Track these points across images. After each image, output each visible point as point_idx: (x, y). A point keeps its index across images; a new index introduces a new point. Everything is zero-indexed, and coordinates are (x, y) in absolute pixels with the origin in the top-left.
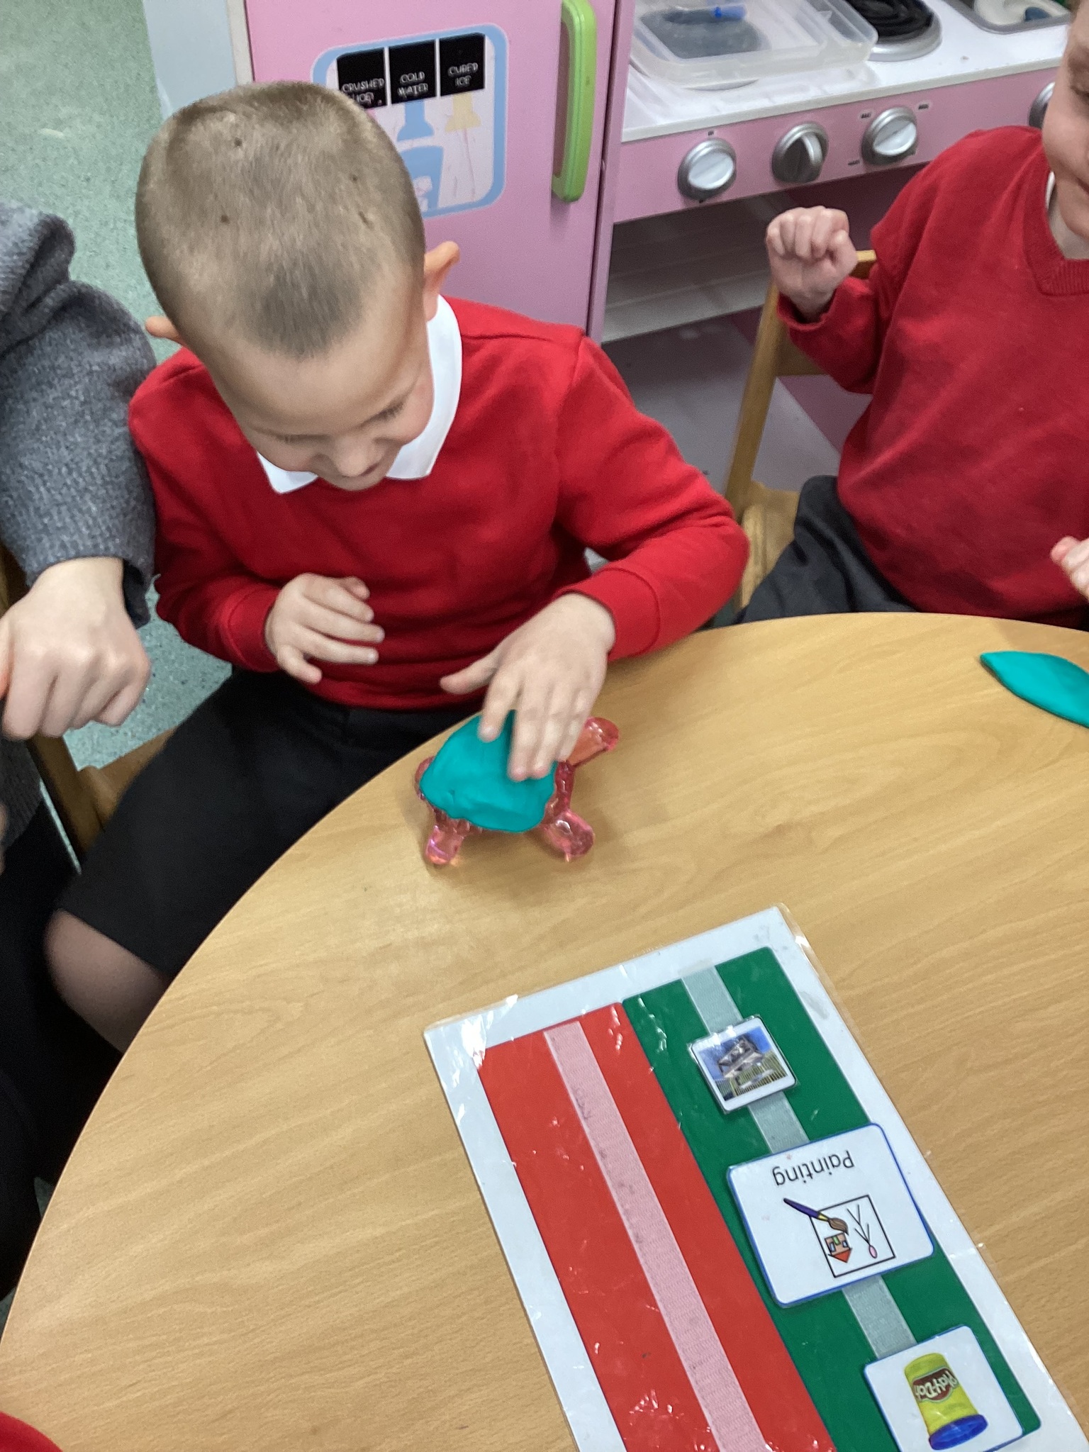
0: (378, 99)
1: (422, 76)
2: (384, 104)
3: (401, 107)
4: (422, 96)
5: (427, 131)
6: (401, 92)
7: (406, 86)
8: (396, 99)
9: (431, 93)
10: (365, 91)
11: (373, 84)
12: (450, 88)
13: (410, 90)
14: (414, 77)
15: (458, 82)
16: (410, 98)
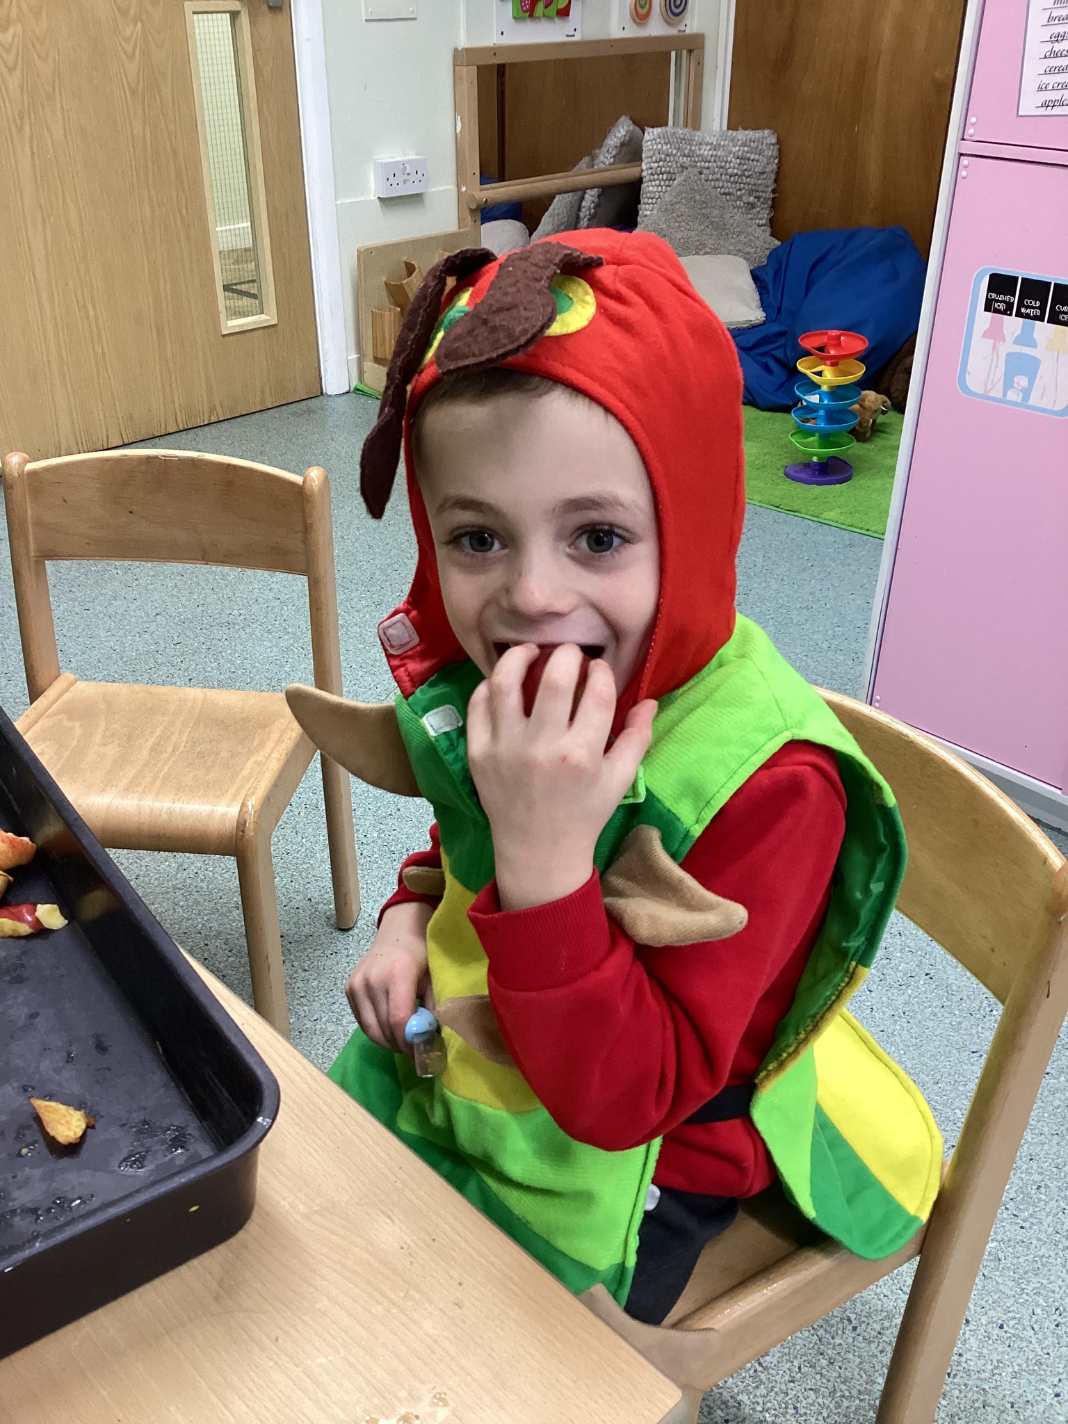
0: (1007, 311)
1: (1038, 304)
2: (1011, 315)
3: (1021, 320)
4: (1035, 318)
5: (1033, 344)
6: (1023, 310)
7: (1027, 307)
8: (1019, 314)
9: (1041, 319)
10: (1001, 302)
11: (1007, 299)
12: (1054, 320)
13: (1028, 311)
14: (1033, 303)
15: (1061, 317)
16: (1027, 316)
